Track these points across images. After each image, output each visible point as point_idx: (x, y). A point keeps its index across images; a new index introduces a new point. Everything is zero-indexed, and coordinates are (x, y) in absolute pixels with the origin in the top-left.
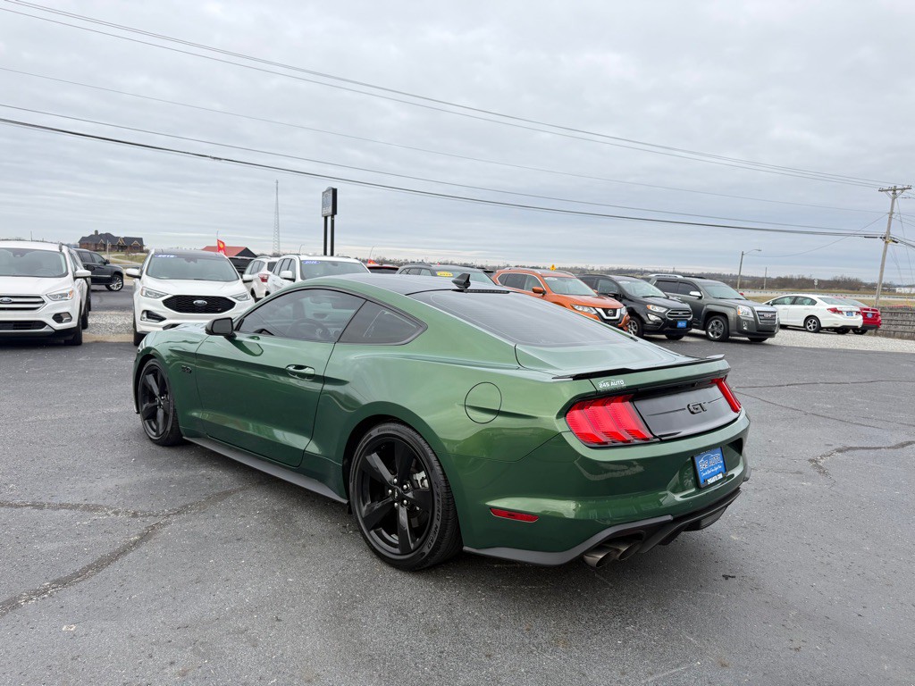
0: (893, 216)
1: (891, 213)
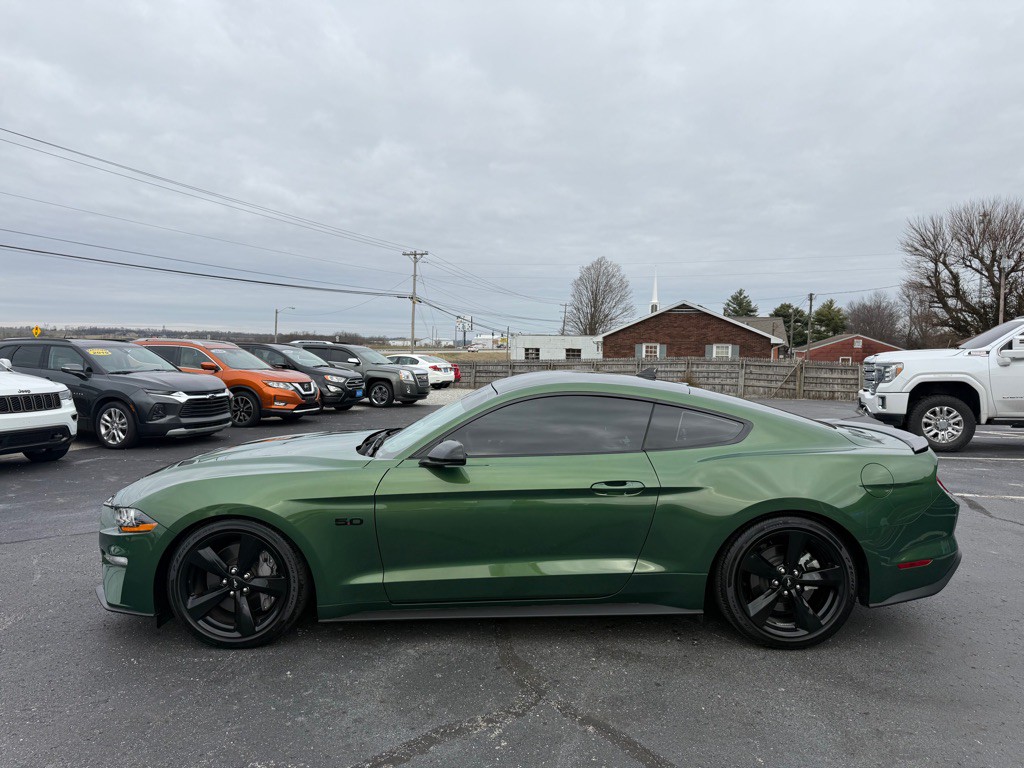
0: (417, 278)
1: (415, 276)
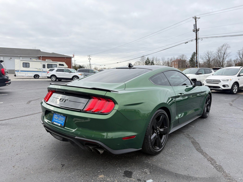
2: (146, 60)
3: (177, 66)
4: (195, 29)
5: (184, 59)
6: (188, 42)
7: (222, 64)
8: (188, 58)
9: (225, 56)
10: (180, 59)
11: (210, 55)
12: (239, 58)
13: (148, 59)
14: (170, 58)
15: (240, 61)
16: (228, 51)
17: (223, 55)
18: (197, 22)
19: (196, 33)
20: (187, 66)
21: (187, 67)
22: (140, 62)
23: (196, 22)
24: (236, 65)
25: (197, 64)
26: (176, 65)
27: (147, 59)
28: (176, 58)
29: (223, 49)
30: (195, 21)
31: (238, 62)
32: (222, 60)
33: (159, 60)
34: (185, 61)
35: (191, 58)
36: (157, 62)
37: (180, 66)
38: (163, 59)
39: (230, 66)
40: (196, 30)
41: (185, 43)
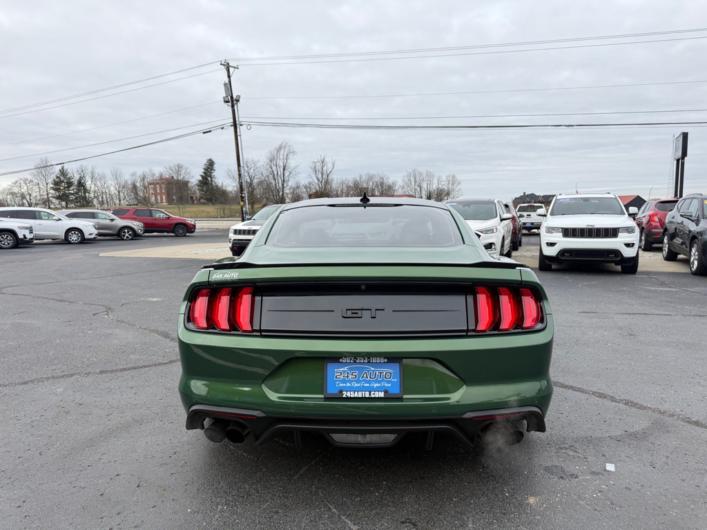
2: (57, 177)
3: (164, 197)
4: (229, 97)
5: (182, 177)
6: (210, 131)
7: (281, 194)
8: (194, 176)
9: (287, 174)
10: (172, 177)
11: (252, 171)
12: (316, 181)
13: (63, 172)
14: (140, 172)
15: (318, 188)
16: (292, 163)
17: (282, 171)
18: (231, 78)
19: (233, 106)
20: (192, 197)
21: (193, 201)
22: (31, 181)
23: (229, 77)
24: (310, 197)
25: (242, 194)
26: (161, 194)
27: (58, 171)
28: (157, 175)
29: (281, 157)
30: (226, 72)
31: (314, 191)
32: (280, 184)
33: (103, 177)
34: (185, 184)
35: (202, 176)
36: (98, 183)
37: (174, 197)
38: (116, 176)
39: (298, 201)
40: (232, 101)
41: (204, 133)
